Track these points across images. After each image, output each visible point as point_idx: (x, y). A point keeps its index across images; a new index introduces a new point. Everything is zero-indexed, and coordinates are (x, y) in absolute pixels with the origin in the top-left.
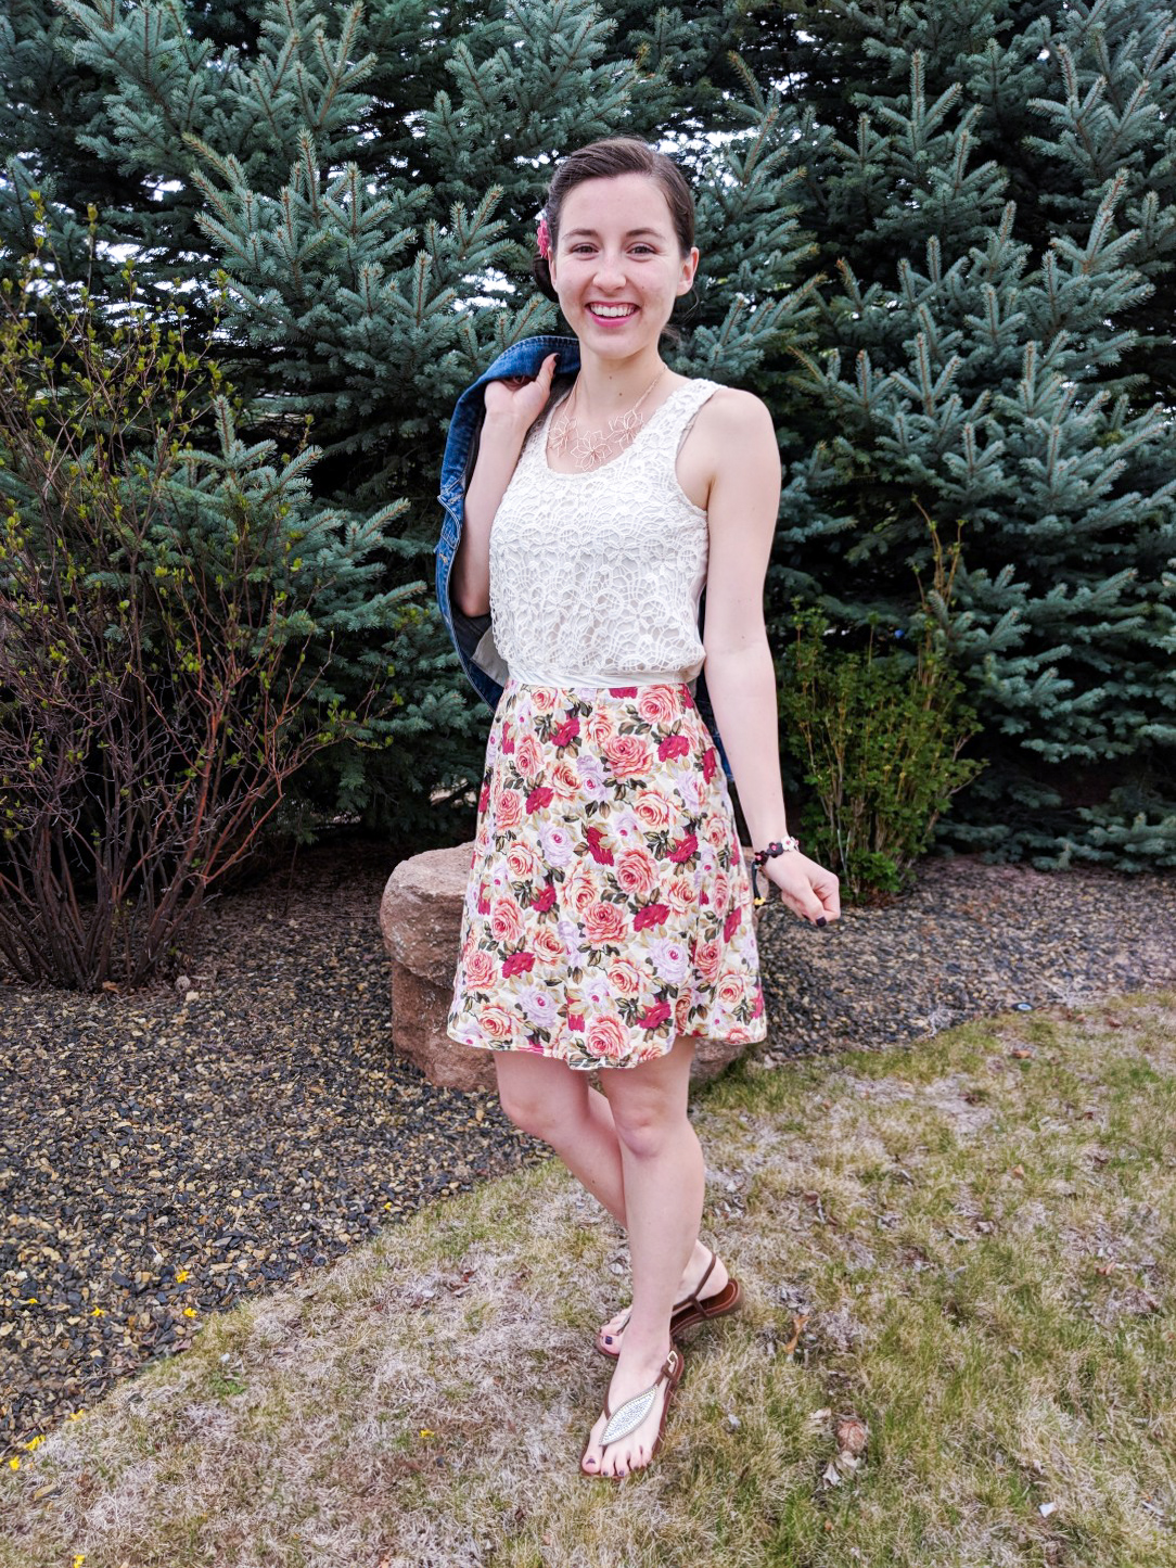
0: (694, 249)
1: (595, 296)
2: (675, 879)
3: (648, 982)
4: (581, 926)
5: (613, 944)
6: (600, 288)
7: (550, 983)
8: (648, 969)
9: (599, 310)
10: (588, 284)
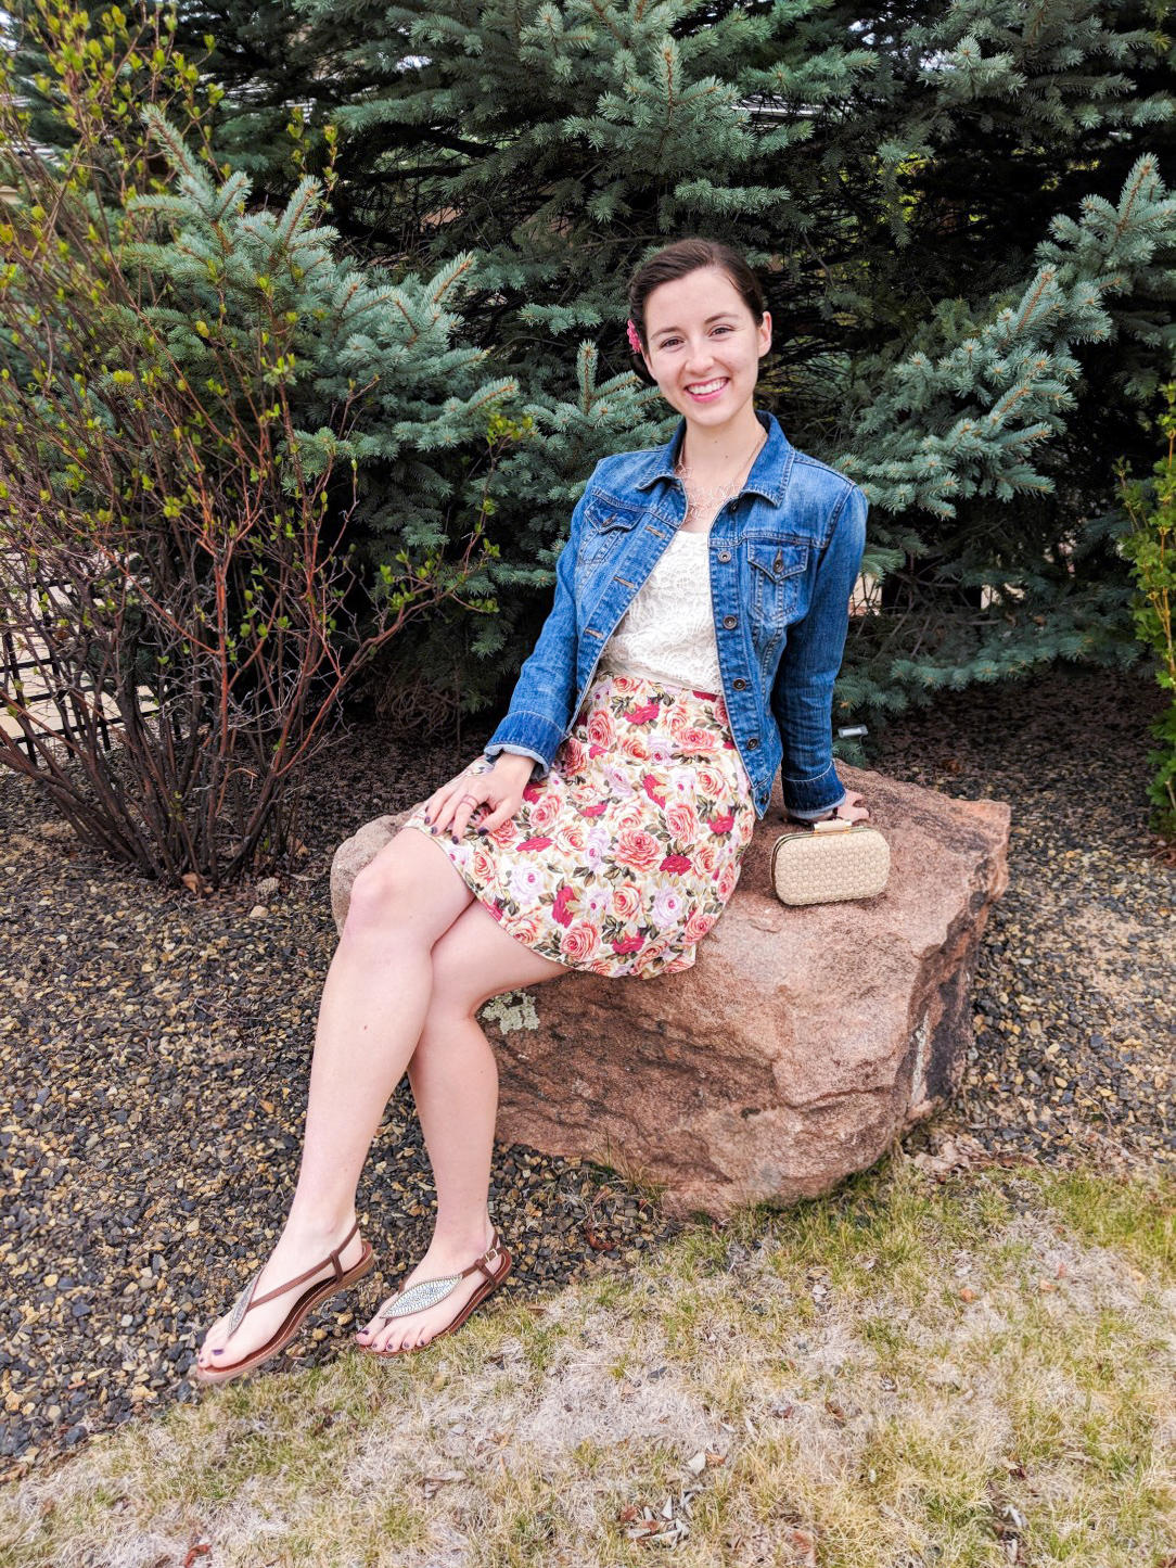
0: (766, 314)
1: (689, 380)
2: (706, 844)
3: (641, 914)
4: (615, 841)
5: (633, 869)
6: (693, 373)
7: (551, 868)
8: (647, 904)
9: (696, 390)
10: (682, 371)
